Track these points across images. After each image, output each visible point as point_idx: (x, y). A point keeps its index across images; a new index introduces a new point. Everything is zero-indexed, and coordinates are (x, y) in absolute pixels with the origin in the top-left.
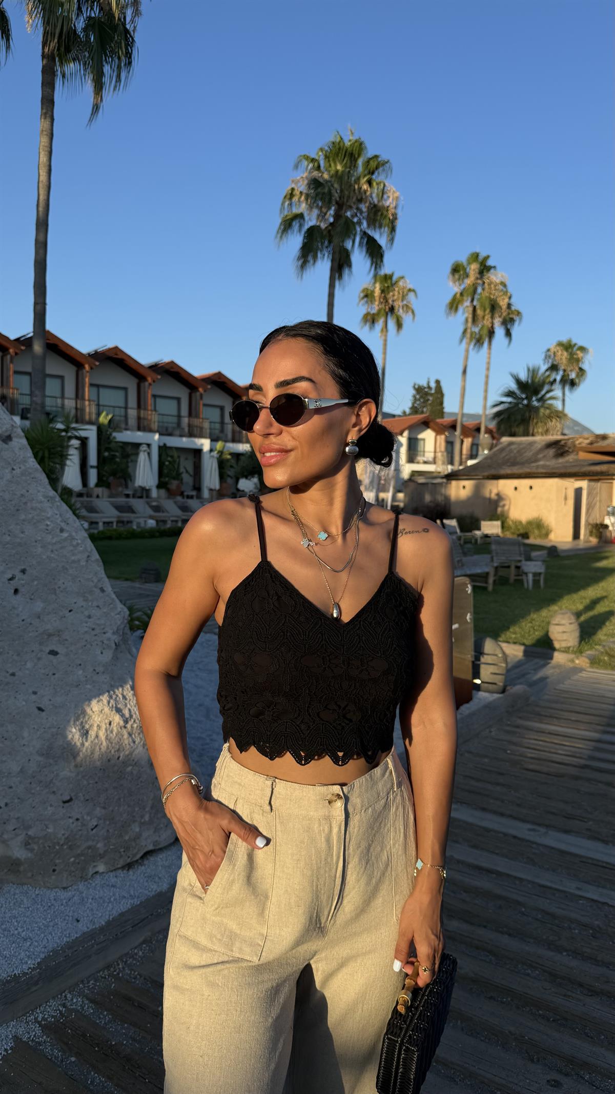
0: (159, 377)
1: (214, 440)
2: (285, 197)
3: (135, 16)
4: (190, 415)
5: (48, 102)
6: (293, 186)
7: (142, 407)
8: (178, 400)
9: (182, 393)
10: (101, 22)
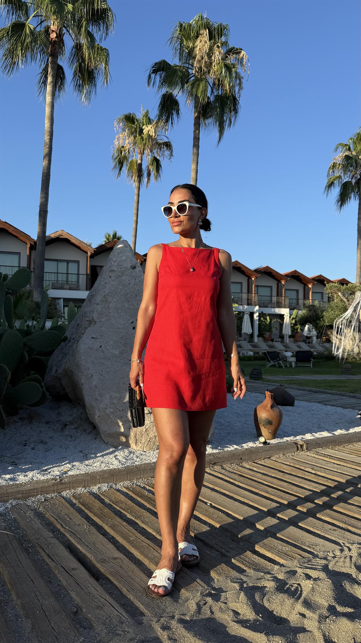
0: (259, 275)
1: (292, 309)
2: (330, 168)
3: (240, 90)
4: (278, 295)
5: (196, 139)
6: (335, 161)
7: (250, 292)
8: (271, 287)
9: (273, 283)
10: (223, 97)
